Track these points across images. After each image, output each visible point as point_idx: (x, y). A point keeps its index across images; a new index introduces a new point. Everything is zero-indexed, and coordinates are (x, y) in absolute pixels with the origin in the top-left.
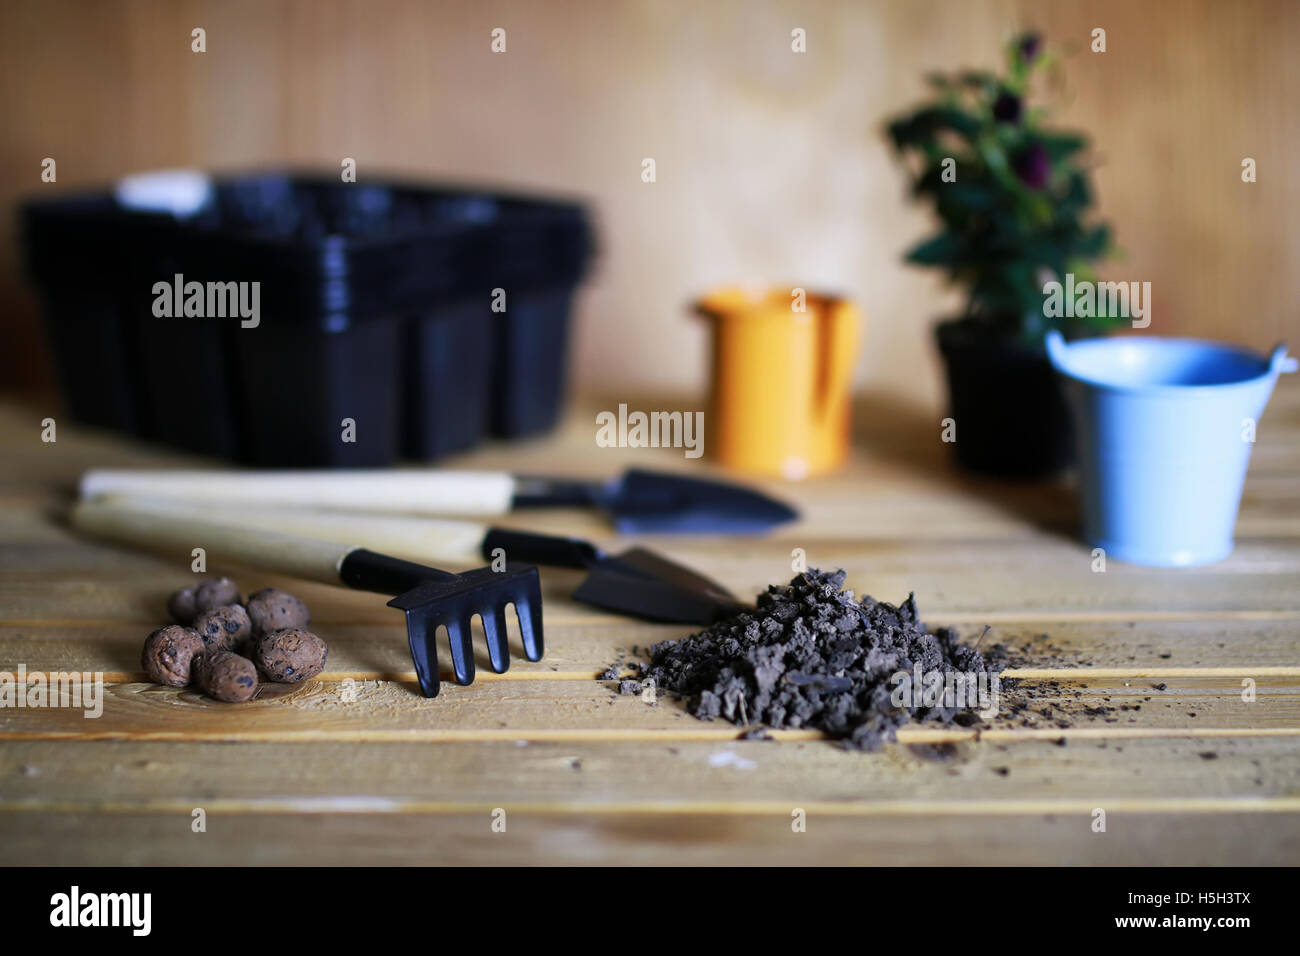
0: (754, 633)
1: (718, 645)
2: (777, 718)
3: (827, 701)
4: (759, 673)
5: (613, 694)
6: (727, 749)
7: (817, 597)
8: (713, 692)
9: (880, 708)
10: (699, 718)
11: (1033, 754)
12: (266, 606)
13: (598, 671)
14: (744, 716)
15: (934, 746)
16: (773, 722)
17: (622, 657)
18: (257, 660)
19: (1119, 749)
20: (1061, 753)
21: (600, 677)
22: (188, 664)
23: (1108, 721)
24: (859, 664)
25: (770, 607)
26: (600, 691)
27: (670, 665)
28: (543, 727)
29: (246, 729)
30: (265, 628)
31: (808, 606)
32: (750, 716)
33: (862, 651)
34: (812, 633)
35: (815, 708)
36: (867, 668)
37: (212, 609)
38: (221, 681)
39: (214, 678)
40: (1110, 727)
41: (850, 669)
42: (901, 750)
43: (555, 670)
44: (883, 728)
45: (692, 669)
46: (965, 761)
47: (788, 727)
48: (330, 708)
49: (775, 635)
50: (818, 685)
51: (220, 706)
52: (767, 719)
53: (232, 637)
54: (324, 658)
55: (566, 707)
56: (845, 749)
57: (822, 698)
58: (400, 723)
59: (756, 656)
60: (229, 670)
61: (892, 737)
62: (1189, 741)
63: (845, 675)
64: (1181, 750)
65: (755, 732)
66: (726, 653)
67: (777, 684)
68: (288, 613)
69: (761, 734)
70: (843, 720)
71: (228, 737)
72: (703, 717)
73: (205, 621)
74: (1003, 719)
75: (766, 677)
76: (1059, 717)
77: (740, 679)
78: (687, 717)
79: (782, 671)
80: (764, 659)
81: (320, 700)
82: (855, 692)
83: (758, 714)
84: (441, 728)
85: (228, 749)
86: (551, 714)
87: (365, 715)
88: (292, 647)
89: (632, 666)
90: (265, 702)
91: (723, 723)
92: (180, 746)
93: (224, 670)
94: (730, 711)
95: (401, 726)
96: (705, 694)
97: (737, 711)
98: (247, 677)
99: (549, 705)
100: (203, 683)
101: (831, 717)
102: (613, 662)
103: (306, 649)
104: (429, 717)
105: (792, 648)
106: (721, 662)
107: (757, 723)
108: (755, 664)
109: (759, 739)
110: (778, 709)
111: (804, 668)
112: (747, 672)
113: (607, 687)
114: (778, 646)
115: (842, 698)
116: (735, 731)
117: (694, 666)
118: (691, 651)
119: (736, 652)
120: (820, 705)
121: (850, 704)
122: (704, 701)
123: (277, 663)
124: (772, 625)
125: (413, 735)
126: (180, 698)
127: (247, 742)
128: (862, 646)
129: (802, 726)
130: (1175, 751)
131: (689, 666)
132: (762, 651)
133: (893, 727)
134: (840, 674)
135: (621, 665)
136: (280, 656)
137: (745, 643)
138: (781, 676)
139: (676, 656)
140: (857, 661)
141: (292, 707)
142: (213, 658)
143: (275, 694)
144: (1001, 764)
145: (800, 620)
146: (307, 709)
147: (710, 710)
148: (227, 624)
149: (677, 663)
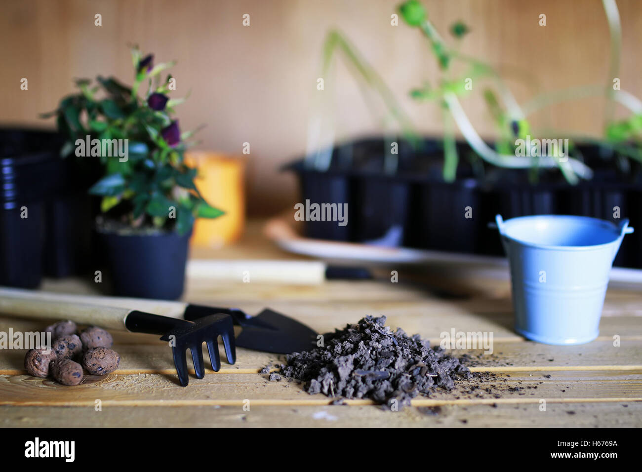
0: (338, 349)
1: (321, 355)
2: (349, 393)
3: (376, 384)
4: (340, 370)
5: (266, 381)
6: (323, 410)
7: (370, 330)
8: (317, 380)
9: (403, 387)
10: (309, 394)
11: (480, 412)
12: (90, 335)
13: (259, 369)
14: (333, 393)
15: (430, 408)
16: (347, 395)
17: (272, 361)
18: (83, 364)
19: (525, 409)
20: (495, 412)
21: (260, 372)
22: (47, 365)
23: (520, 394)
24: (392, 365)
25: (347, 335)
26: (260, 379)
27: (296, 366)
28: (229, 398)
29: (76, 400)
30: (89, 347)
31: (366, 335)
32: (335, 392)
33: (394, 358)
34: (368, 349)
35: (369, 388)
36: (396, 367)
37: (61, 337)
38: (64, 374)
39: (61, 373)
40: (521, 398)
41: (388, 368)
42: (413, 410)
43: (238, 368)
44: (404, 398)
45: (307, 368)
46: (445, 416)
47: (355, 398)
48: (120, 389)
49: (349, 350)
50: (371, 375)
51: (63, 387)
52: (344, 394)
53: (71, 351)
54: (118, 362)
55: (242, 387)
56: (383, 410)
57: (373, 382)
58: (155, 396)
59: (339, 361)
60: (69, 369)
61: (408, 403)
62: (561, 405)
63: (385, 370)
64: (557, 409)
65: (338, 401)
66: (324, 359)
67: (350, 375)
68: (101, 339)
69: (341, 402)
70: (383, 394)
71: (66, 404)
72: (311, 393)
73: (57, 343)
74: (466, 393)
75: (344, 371)
76: (494, 392)
77: (331, 373)
78: (303, 393)
79: (352, 368)
80: (343, 363)
81: (115, 384)
82: (391, 380)
83: (340, 391)
84: (176, 399)
85: (65, 410)
86: (234, 391)
87: (138, 392)
88: (101, 357)
89: (277, 366)
90: (87, 385)
91: (322, 396)
92: (41, 409)
93: (65, 369)
94: (326, 390)
95: (156, 398)
96: (313, 381)
97: (329, 390)
98: (78, 373)
99: (233, 387)
100: (55, 376)
101: (377, 393)
102: (267, 364)
103: (108, 357)
104: (170, 393)
105: (358, 356)
106: (322, 364)
107: (339, 396)
108: (338, 365)
109: (340, 404)
110: (350, 388)
111: (364, 367)
112: (334, 370)
113: (264, 377)
114: (350, 356)
115: (383, 382)
116: (327, 400)
117: (308, 366)
118: (307, 358)
119: (329, 359)
120: (372, 386)
121: (387, 386)
122: (312, 385)
123: (94, 365)
124: (348, 345)
125: (162, 402)
126: (44, 383)
127: (76, 407)
128: (394, 356)
129: (362, 398)
130: (554, 411)
131: (305, 366)
132: (342, 359)
133: (409, 398)
134: (383, 370)
135: (271, 365)
136: (95, 362)
137: (334, 354)
138: (352, 372)
139: (299, 361)
140: (391, 363)
141: (100, 388)
142: (61, 362)
143: (92, 381)
144: (463, 418)
145: (362, 342)
146: (108, 389)
147: (315, 389)
148: (69, 345)
149: (300, 364)
